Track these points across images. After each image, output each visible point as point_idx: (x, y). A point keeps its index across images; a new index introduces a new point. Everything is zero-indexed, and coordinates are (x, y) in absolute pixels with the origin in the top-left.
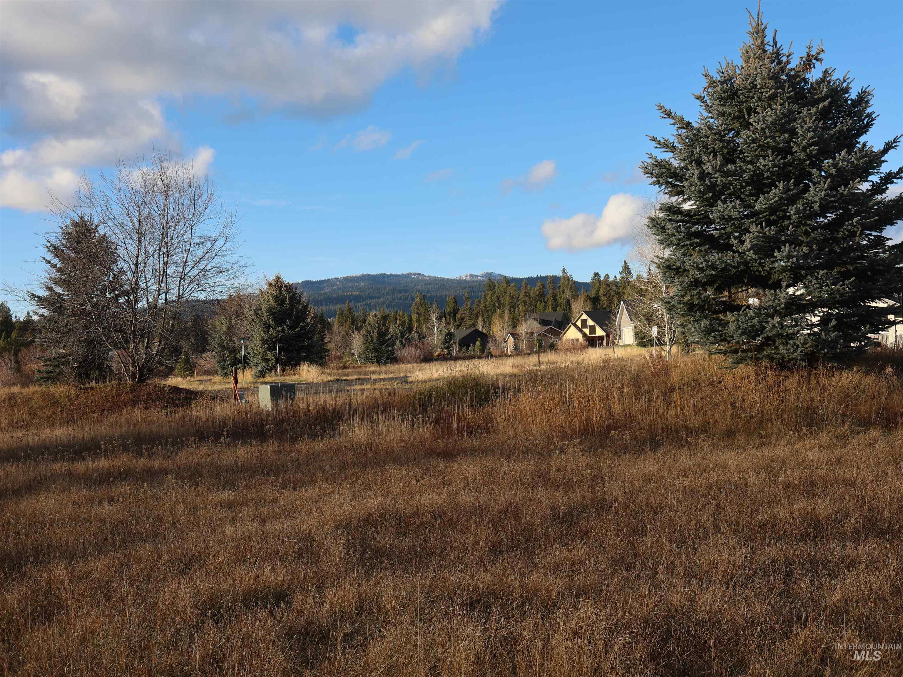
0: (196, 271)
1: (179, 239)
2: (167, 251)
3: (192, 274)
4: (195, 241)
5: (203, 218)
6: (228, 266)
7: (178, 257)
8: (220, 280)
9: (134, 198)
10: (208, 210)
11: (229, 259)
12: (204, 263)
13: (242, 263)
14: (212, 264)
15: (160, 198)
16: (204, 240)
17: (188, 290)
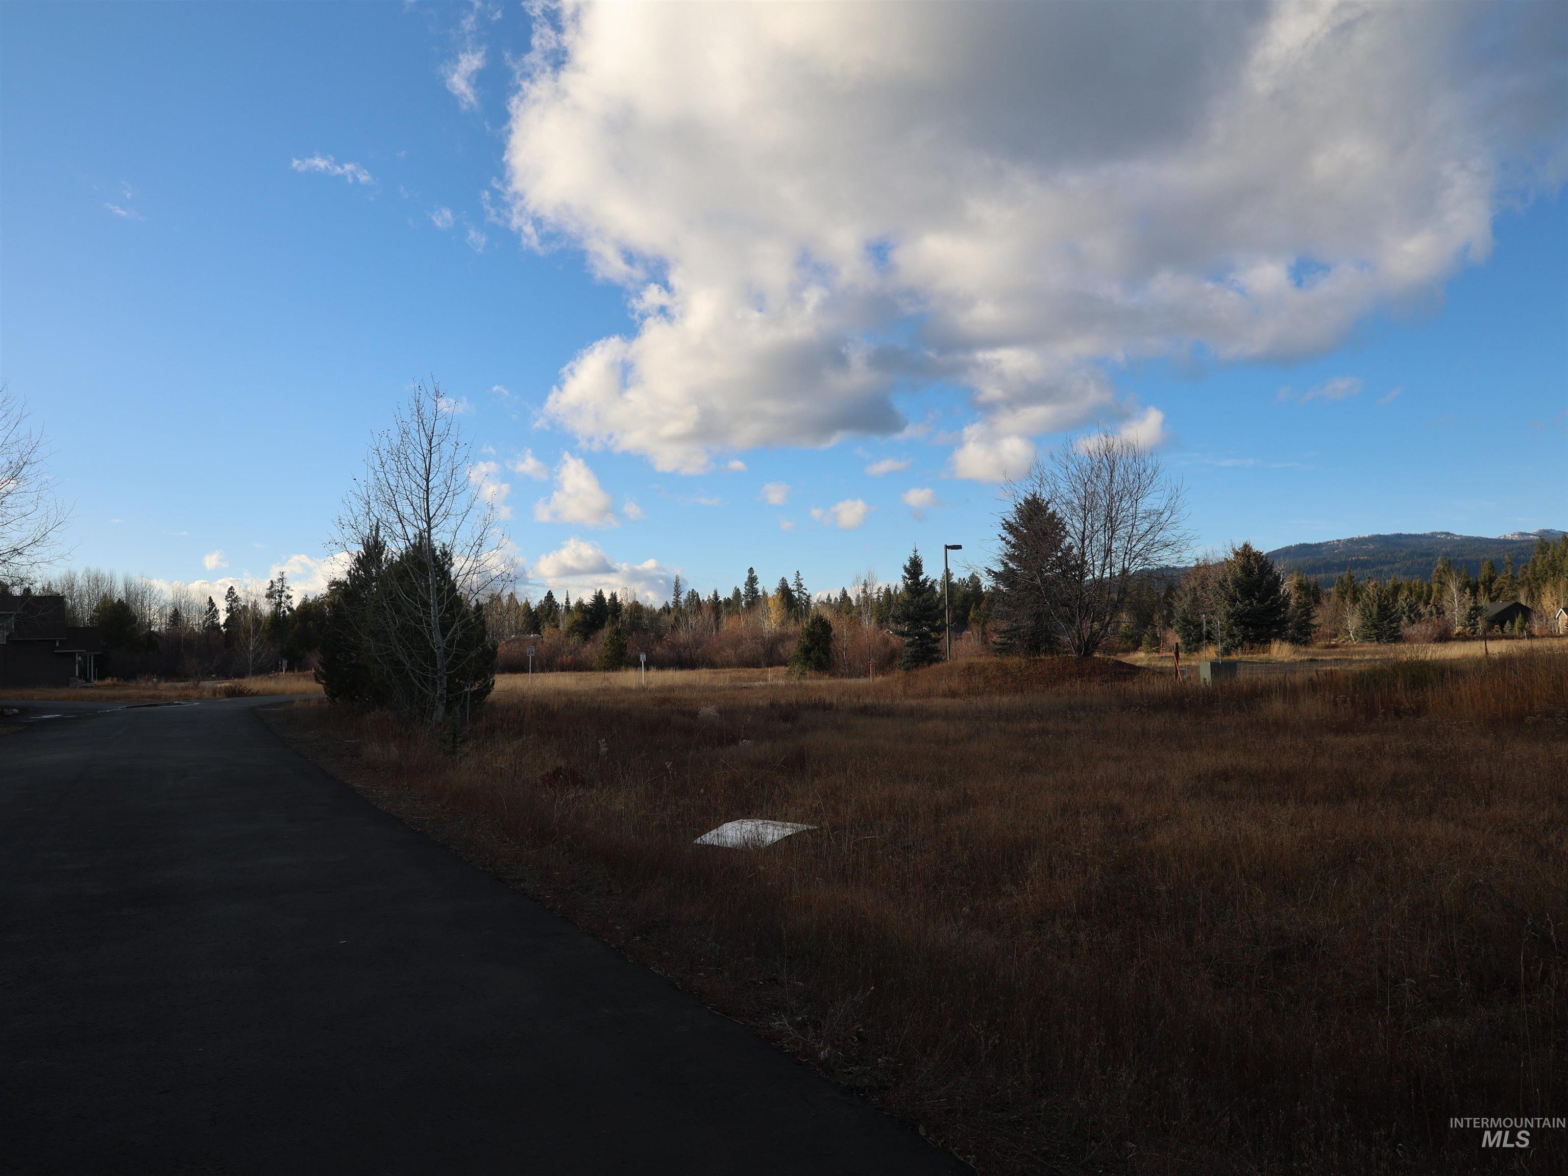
0: (1140, 546)
1: (1124, 513)
2: (1112, 527)
3: (1136, 549)
4: (1140, 515)
5: (1148, 492)
6: (1174, 539)
7: (1121, 533)
8: (1166, 553)
9: (1081, 476)
10: (1154, 483)
11: (1174, 532)
12: (1150, 537)
13: (1188, 536)
14: (1157, 538)
15: (1105, 475)
16: (1149, 514)
17: (1133, 563)
